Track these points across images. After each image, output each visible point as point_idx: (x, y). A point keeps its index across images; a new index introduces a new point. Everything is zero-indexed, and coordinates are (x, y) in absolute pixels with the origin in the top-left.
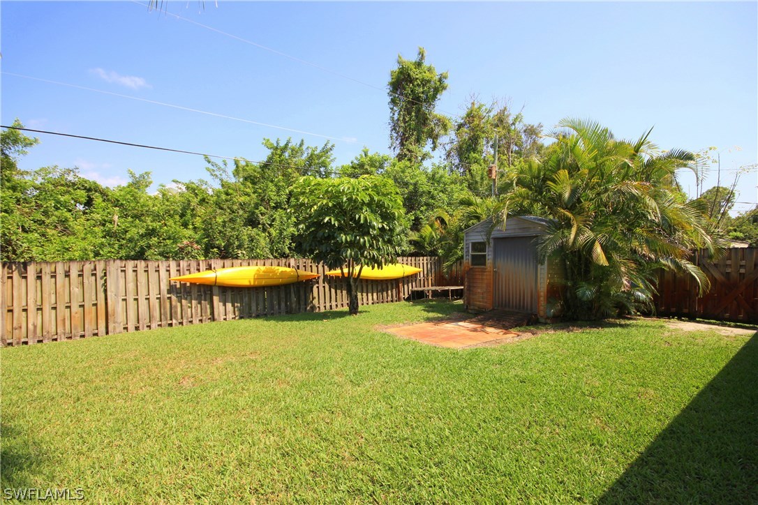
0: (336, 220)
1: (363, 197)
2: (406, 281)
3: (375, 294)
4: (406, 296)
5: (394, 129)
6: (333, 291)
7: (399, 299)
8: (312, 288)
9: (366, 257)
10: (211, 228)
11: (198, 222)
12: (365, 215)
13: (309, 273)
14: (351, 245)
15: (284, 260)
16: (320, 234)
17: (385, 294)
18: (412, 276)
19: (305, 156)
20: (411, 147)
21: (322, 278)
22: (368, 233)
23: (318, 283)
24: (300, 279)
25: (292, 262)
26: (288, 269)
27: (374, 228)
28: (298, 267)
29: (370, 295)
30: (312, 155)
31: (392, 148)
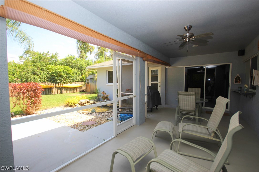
0: (55, 74)
1: (61, 70)
2: (79, 88)
3: (70, 91)
4: (79, 91)
5: (78, 49)
6: (58, 90)
7: (77, 92)
8: (52, 89)
9: (63, 82)
10: (22, 75)
11: (18, 73)
12: (62, 74)
13: (51, 86)
14: (59, 80)
15: (44, 83)
16: (52, 77)
17: (73, 91)
18: (80, 87)
19: (50, 56)
20: (83, 54)
21: (55, 87)
22: (62, 77)
23: (54, 88)
24: (49, 87)
25: (46, 83)
26: (45, 85)
27: (64, 76)
28: (48, 85)
29: (69, 91)
30: (52, 56)
31: (78, 54)
